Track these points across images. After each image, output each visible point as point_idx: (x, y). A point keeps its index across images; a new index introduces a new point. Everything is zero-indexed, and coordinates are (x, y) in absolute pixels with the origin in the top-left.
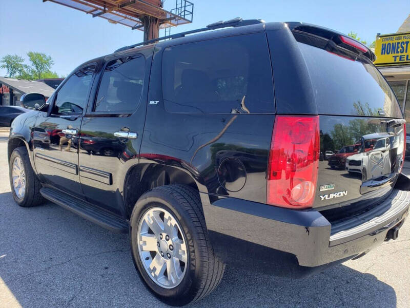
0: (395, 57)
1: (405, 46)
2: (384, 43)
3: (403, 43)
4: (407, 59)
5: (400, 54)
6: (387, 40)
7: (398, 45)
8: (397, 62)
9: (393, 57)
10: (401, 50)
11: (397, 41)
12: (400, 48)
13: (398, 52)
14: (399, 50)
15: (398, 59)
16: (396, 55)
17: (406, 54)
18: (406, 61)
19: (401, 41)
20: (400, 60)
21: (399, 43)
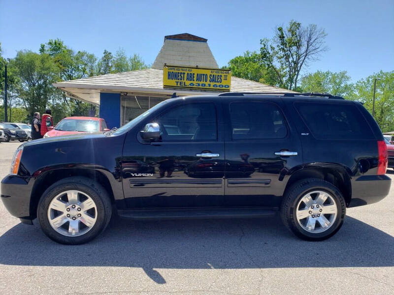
0: (177, 82)
1: (182, 75)
2: (170, 71)
3: (181, 73)
4: (185, 85)
5: (180, 81)
6: (171, 69)
8: (178, 86)
11: (178, 71)
12: (180, 77)
14: (179, 78)
15: (179, 84)
16: (177, 81)
17: (184, 81)
19: (180, 72)
20: (180, 85)
21: (179, 73)
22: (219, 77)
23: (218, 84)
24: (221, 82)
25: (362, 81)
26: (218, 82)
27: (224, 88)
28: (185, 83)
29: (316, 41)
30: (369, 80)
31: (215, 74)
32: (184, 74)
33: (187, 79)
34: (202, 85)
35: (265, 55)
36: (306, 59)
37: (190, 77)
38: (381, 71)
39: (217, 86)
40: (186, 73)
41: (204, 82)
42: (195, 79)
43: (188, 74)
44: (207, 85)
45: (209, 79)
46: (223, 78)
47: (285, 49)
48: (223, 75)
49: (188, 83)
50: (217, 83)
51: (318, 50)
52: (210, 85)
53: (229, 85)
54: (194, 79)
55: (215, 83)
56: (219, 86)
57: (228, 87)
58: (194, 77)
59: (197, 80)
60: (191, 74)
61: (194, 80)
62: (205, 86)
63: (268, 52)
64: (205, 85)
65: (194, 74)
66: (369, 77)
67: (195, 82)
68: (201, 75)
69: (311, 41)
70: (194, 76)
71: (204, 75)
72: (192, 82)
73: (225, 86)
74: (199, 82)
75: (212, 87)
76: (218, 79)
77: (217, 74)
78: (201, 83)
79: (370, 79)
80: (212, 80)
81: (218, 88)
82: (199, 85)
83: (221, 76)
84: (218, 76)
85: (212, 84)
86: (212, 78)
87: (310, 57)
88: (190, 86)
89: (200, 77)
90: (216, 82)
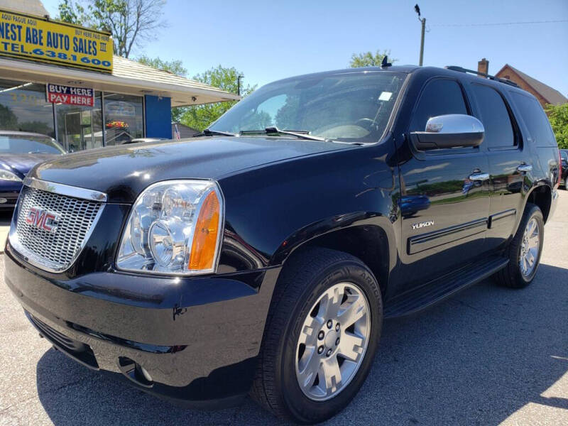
0: (6, 44)
1: (16, 31)
3: (13, 25)
4: (22, 51)
5: (11, 41)
7: (7, 28)
8: (8, 51)
9: (3, 43)
10: (12, 36)
11: (5, 21)
12: (11, 33)
13: (8, 38)
14: (9, 34)
15: (9, 47)
16: (6, 40)
17: (20, 43)
18: (20, 53)
19: (11, 22)
20: (13, 50)
21: (7, 25)
22: (91, 45)
23: (91, 57)
24: (95, 55)
25: (198, 78)
26: (90, 53)
27: (101, 66)
28: (22, 47)
29: (150, 9)
30: (206, 77)
31: (84, 38)
32: (20, 27)
33: (28, 39)
34: (60, 55)
35: (69, 19)
36: (137, 36)
37: (33, 37)
38: (220, 66)
39: (88, 61)
40: (25, 26)
41: (64, 51)
42: (44, 41)
43: (28, 29)
44: (69, 56)
45: (72, 45)
46: (98, 47)
47: (102, 14)
48: (98, 42)
49: (29, 48)
50: (87, 56)
51: (154, 24)
52: (75, 58)
53: (109, 61)
54: (42, 41)
55: (84, 55)
56: (93, 61)
57: (109, 64)
58: (41, 38)
59: (49, 43)
60: (34, 30)
61: (41, 44)
62: (66, 58)
63: (73, 14)
64: (65, 56)
65: (41, 31)
66: (206, 73)
67: (45, 48)
68: (55, 35)
69: (143, 9)
70: (42, 35)
71: (61, 36)
72: (38, 46)
73: (104, 63)
74: (53, 49)
75: (79, 62)
76: (90, 47)
77: (88, 39)
78: (57, 51)
79: (208, 76)
80: (80, 49)
81: (91, 64)
82: (53, 54)
83: (94, 42)
84: (90, 42)
85: (80, 55)
86: (78, 43)
87: (143, 33)
88: (34, 55)
89: (53, 40)
90: (86, 53)
